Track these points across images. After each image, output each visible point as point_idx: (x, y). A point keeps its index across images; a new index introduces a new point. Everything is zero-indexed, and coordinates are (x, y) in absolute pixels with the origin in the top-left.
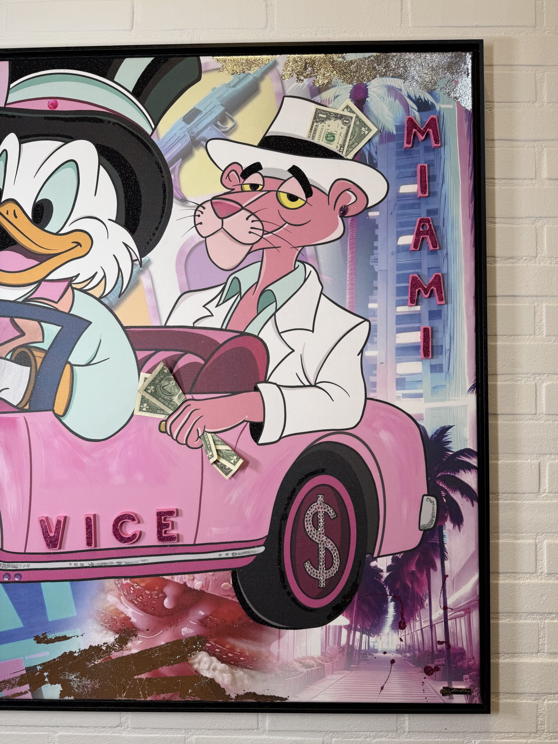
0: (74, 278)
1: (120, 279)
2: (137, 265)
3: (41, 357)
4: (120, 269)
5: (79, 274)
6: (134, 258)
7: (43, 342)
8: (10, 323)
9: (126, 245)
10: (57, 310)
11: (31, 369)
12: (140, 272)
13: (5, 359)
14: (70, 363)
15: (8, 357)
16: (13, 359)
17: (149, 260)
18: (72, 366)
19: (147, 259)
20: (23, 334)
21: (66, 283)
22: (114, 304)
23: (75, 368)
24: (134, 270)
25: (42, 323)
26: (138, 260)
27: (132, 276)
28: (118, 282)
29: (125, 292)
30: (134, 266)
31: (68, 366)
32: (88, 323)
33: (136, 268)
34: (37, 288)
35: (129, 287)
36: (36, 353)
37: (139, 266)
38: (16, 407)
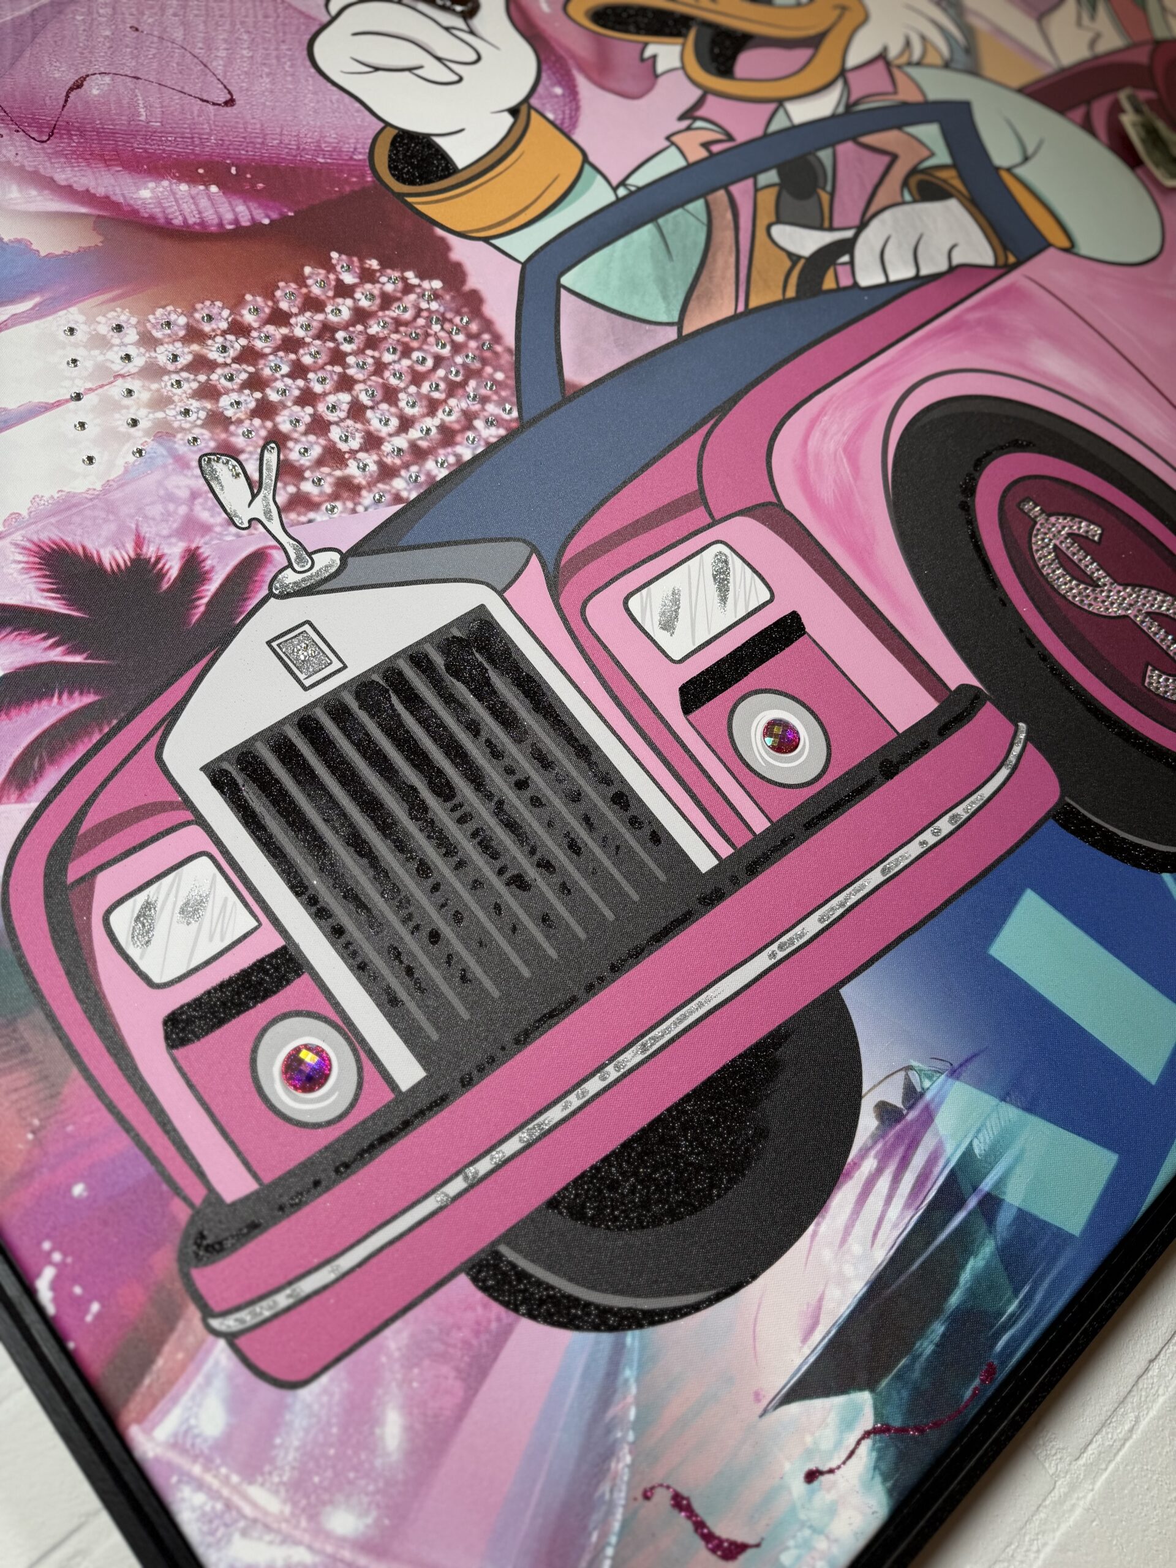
1: (947, 34)
3: (954, 177)
4: (934, 22)
5: (885, 47)
7: (934, 155)
8: (858, 148)
11: (960, 201)
13: (905, 203)
14: (1001, 169)
15: (908, 198)
16: (917, 197)
18: (1009, 170)
20: (894, 157)
21: (881, 65)
25: (905, 130)
28: (949, 39)
29: (971, 48)
31: (1004, 175)
32: (966, 106)
35: (968, 40)
36: (941, 175)
38: (996, 266)
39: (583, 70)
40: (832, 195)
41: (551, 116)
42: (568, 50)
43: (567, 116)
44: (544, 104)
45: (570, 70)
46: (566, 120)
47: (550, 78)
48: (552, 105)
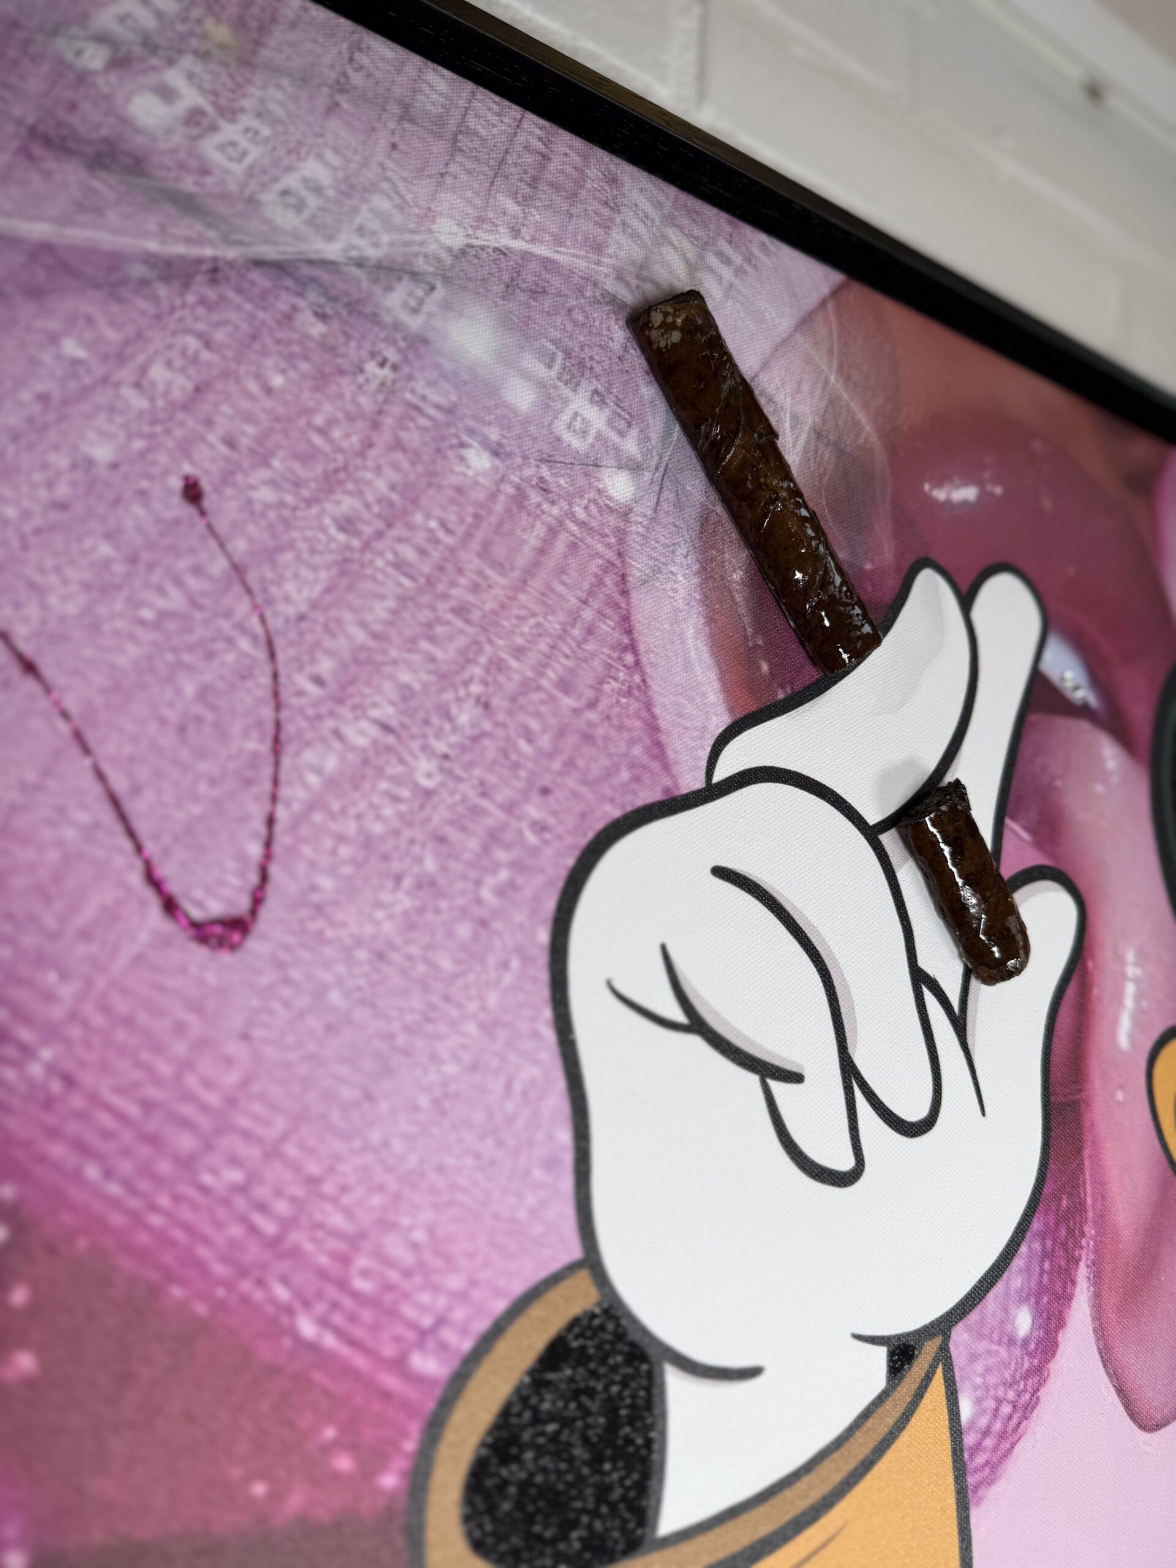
43: (998, 1426)
44: (973, 1357)
45: (1077, 1261)
46: (989, 1442)
47: (1028, 1270)
48: (988, 1370)
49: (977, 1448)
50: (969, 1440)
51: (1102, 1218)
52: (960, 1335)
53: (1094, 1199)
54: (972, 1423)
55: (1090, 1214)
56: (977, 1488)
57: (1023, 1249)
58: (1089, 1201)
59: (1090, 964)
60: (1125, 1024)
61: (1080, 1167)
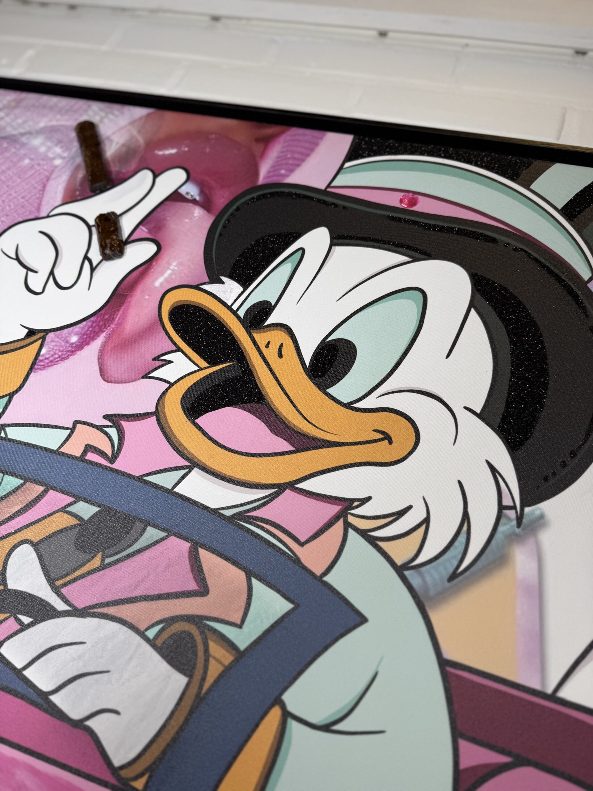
0: (356, 504)
1: (462, 538)
2: (509, 519)
3: (221, 663)
4: (466, 516)
5: (369, 498)
6: (507, 501)
7: (240, 626)
8: (187, 555)
9: (493, 470)
10: (296, 560)
11: (188, 685)
12: (513, 538)
13: (142, 634)
14: (283, 706)
15: (151, 634)
16: (159, 642)
17: (542, 516)
18: (286, 715)
19: (538, 513)
20: (203, 591)
21: (335, 509)
22: (432, 593)
23: (293, 725)
24: (501, 529)
25: (254, 581)
26: (514, 507)
27: (493, 542)
28: (456, 543)
29: (468, 573)
30: (503, 521)
31: (275, 713)
32: (359, 620)
33: (505, 524)
34: (271, 498)
35: (479, 564)
36: (215, 649)
37: (515, 523)
38: (114, 770)
39: (109, 337)
40: (103, 567)
41: (43, 351)
42: (123, 318)
43: (51, 359)
44: (52, 341)
45: (103, 332)
46: (47, 361)
47: (83, 328)
48: (56, 346)
49: (41, 361)
50: (40, 358)
51: (119, 325)
52: (51, 335)
53: (119, 319)
54: (44, 355)
55: (115, 322)
56: (36, 369)
57: (84, 323)
58: (117, 319)
59: (154, 263)
60: (161, 280)
61: (119, 310)
